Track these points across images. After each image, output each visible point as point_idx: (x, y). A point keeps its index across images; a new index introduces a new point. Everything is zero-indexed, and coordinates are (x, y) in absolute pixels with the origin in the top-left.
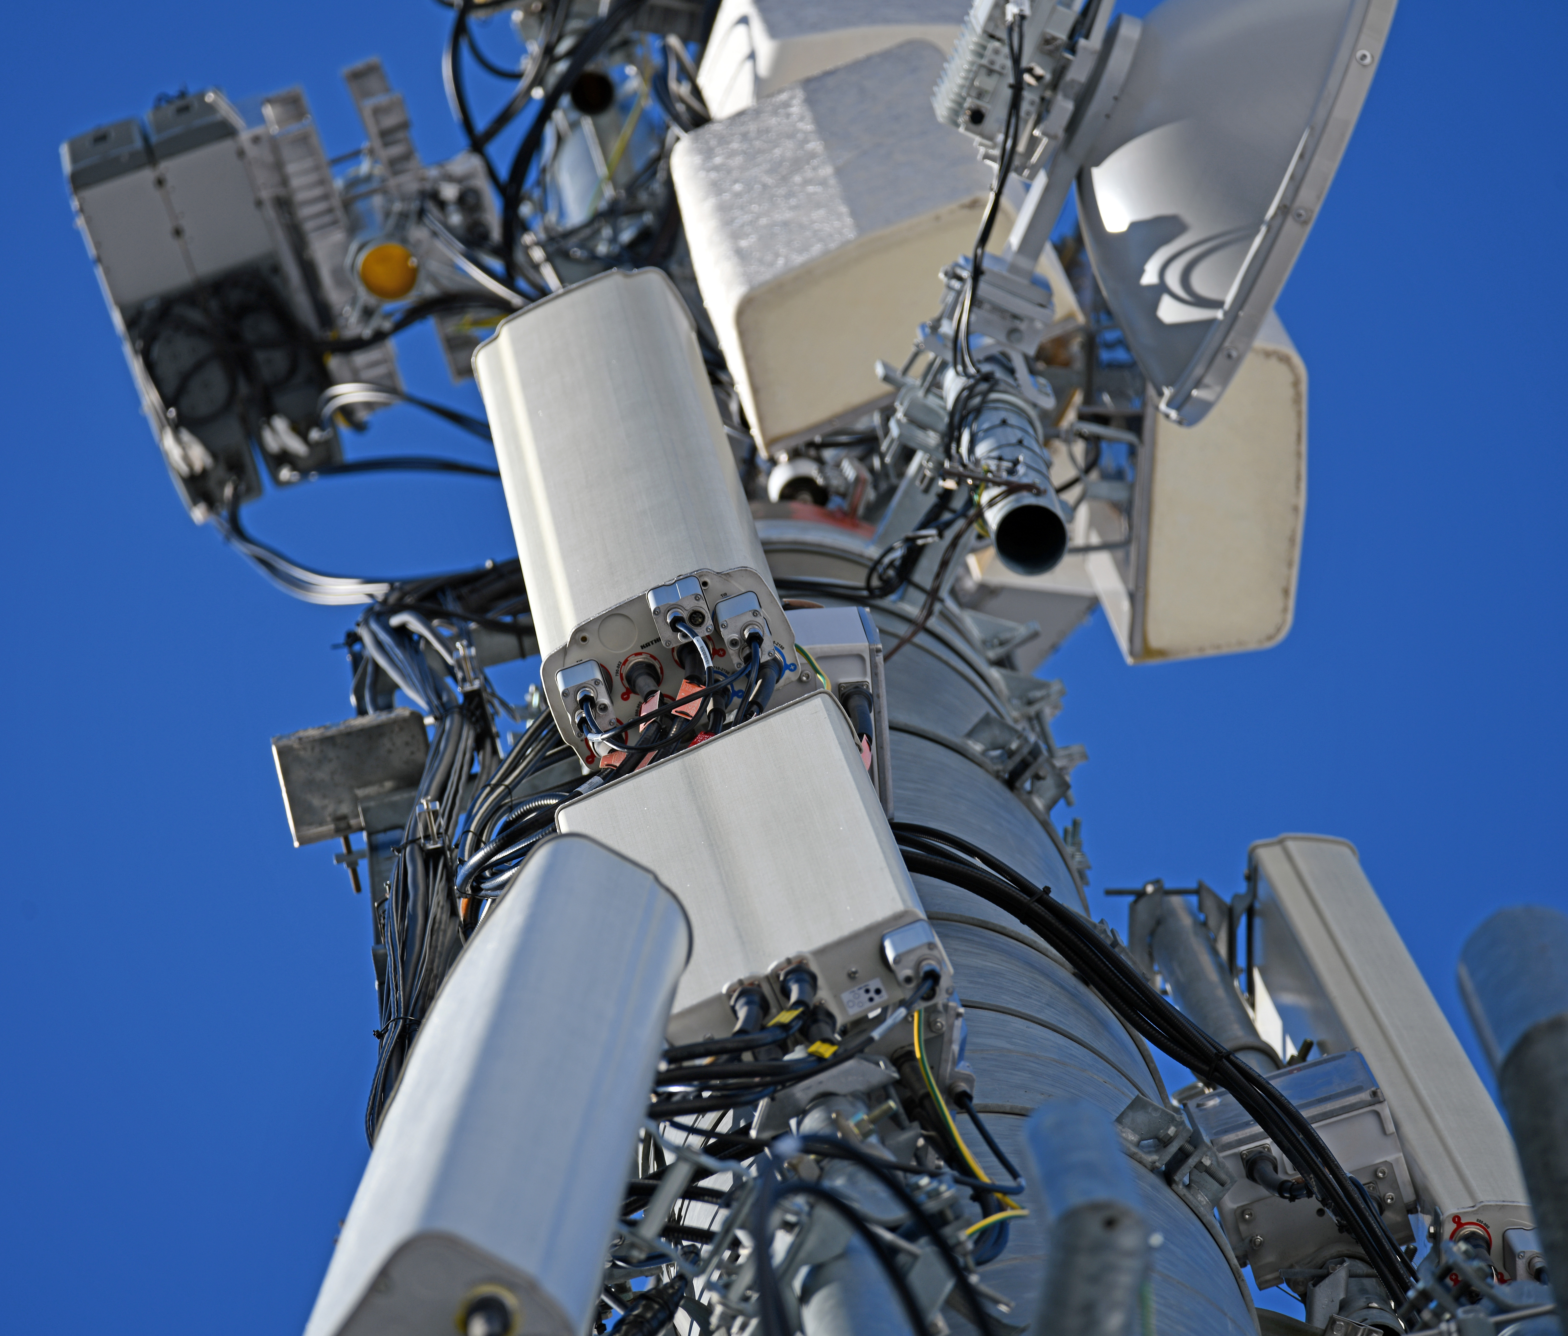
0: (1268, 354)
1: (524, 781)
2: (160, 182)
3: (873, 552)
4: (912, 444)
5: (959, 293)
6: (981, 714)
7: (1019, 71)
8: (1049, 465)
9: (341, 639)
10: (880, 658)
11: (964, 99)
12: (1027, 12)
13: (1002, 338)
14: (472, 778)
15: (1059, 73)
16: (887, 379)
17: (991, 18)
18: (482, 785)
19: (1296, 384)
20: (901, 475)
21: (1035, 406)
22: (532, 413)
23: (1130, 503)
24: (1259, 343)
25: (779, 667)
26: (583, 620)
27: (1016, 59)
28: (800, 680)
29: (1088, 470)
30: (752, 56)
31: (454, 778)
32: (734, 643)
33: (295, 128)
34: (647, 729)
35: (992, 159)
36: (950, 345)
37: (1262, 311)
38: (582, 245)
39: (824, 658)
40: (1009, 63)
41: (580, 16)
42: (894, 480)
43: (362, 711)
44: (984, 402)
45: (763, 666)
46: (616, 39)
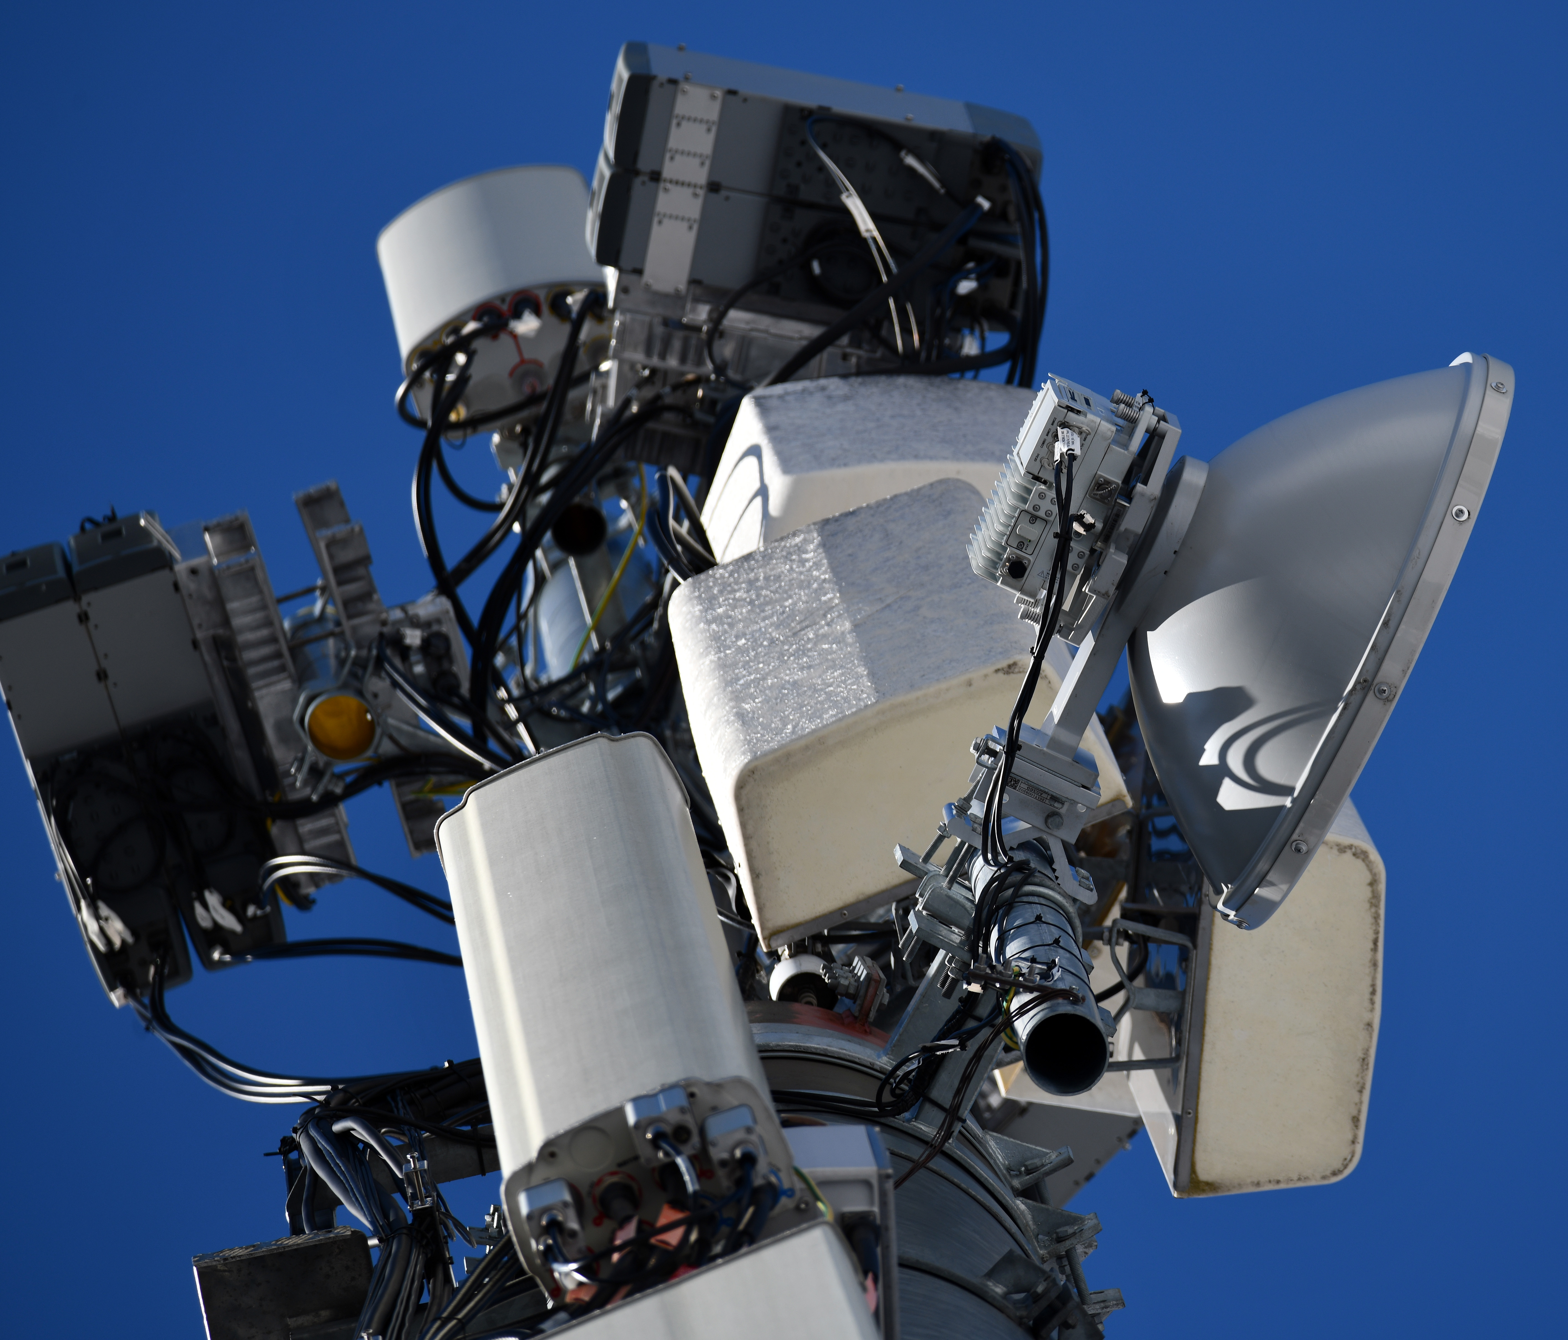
0: (1342, 849)
1: (480, 1315)
2: (83, 618)
3: (885, 1062)
4: (934, 942)
5: (991, 770)
6: (1006, 1250)
7: (1066, 519)
8: (1089, 969)
9: (276, 1147)
10: (890, 1185)
11: (1005, 549)
12: (1078, 452)
13: (1040, 823)
14: (421, 1308)
15: (1112, 521)
16: (905, 865)
17: (1035, 457)
18: (431, 1318)
19: (1373, 883)
20: (922, 975)
21: (1075, 900)
22: (500, 894)
23: (1181, 1014)
24: (1333, 835)
25: (773, 1192)
26: (552, 1133)
27: (1064, 504)
28: (797, 1208)
29: (1132, 976)
30: (763, 492)
31: (399, 1308)
32: (723, 1163)
33: (237, 559)
34: (621, 1260)
35: (1034, 618)
36: (980, 829)
37: (1337, 800)
38: (561, 705)
39: (828, 1183)
40: (1055, 509)
41: (567, 441)
42: (912, 982)
43: (297, 1230)
44: (1016, 895)
45: (757, 1191)
46: (608, 469)
